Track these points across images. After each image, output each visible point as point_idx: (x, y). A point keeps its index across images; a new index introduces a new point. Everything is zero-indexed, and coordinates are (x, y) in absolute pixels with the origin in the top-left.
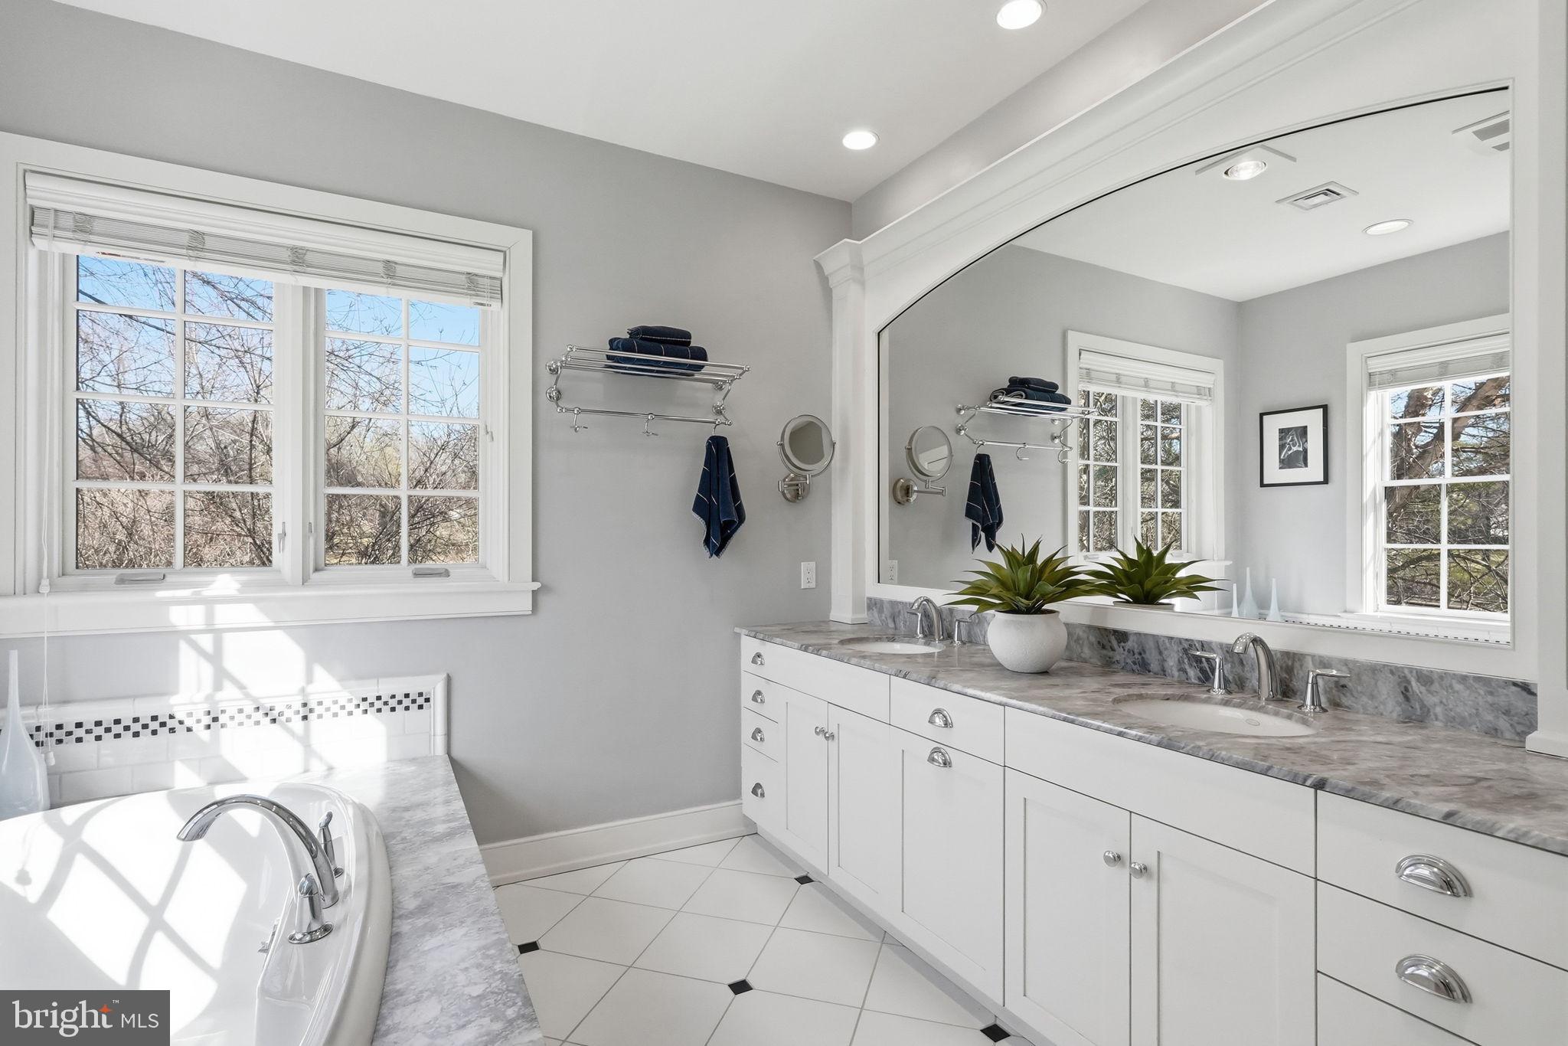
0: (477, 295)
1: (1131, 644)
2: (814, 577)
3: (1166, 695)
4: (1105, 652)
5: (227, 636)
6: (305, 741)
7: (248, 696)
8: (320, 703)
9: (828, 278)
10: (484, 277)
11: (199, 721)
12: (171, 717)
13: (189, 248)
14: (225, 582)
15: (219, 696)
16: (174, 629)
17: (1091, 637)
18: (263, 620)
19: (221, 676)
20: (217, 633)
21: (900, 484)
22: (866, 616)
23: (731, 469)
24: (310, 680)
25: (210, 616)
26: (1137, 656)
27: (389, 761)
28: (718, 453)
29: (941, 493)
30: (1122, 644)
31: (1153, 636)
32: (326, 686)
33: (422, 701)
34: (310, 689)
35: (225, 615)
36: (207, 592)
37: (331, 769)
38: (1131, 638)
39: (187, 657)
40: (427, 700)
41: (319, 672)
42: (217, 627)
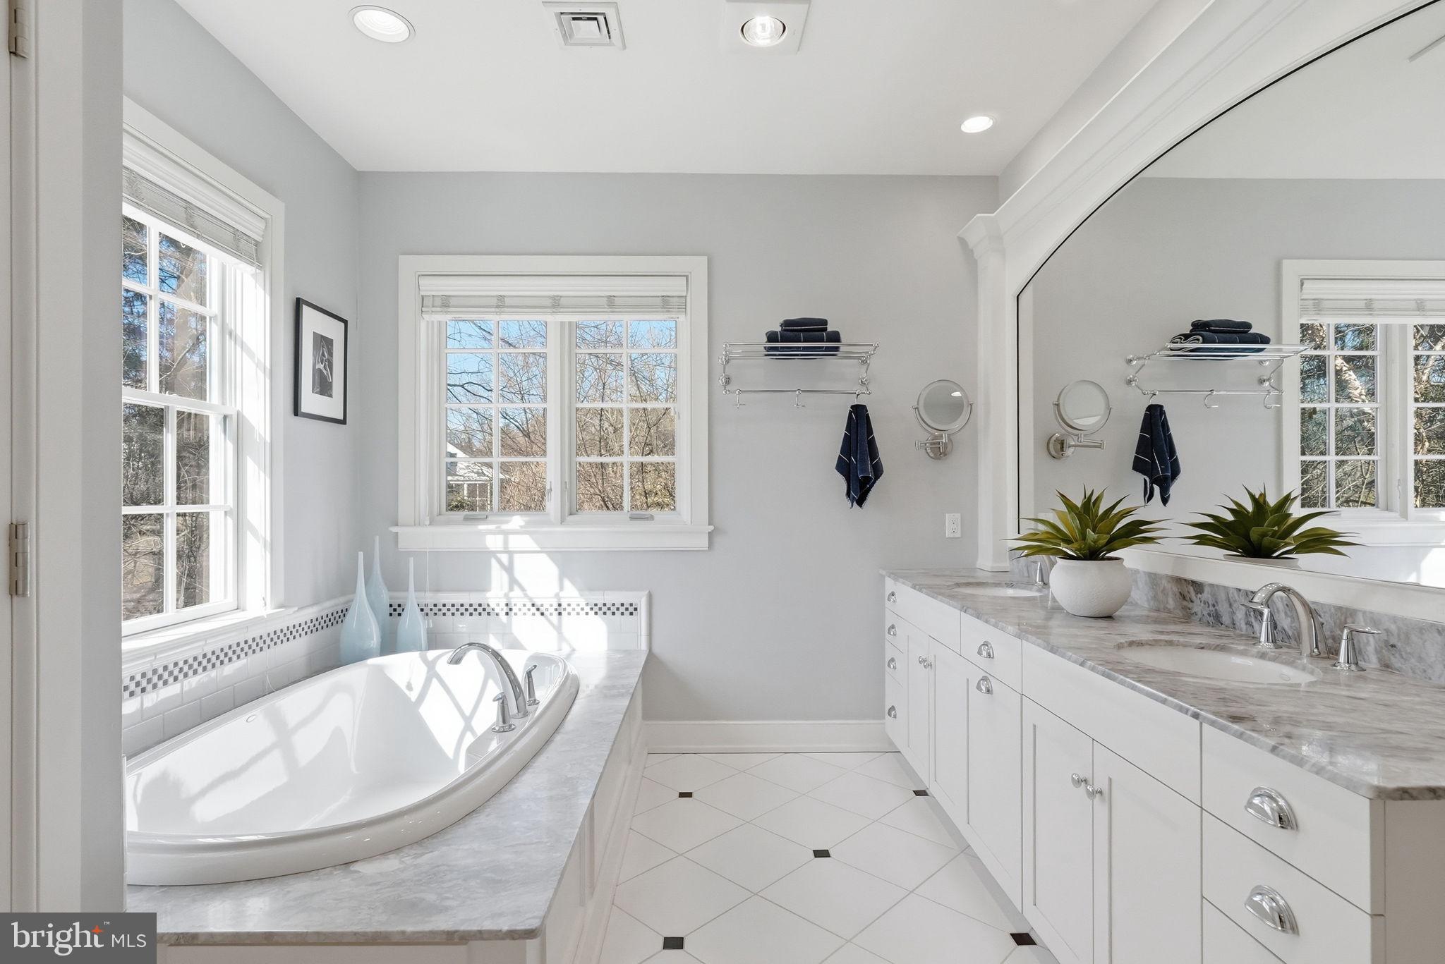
0: (669, 311)
1: (1206, 595)
2: (959, 527)
3: (1201, 643)
4: (1185, 603)
5: (516, 556)
6: (558, 628)
7: (526, 595)
8: (569, 605)
9: (972, 251)
10: (673, 297)
11: (502, 609)
12: (488, 605)
13: (497, 307)
14: (517, 521)
15: (511, 594)
16: (487, 550)
17: (1174, 589)
18: (535, 547)
19: (513, 582)
20: (511, 554)
21: (1054, 438)
22: (1008, 565)
23: (870, 431)
24: (561, 588)
25: (506, 542)
26: (1211, 608)
27: (609, 650)
28: (859, 419)
29: (1100, 446)
30: (1199, 595)
31: (1225, 587)
32: (571, 593)
33: (632, 610)
34: (562, 594)
35: (516, 542)
36: (504, 527)
37: (574, 650)
38: (1207, 589)
39: (496, 569)
40: (636, 609)
41: (567, 583)
42: (510, 549)
